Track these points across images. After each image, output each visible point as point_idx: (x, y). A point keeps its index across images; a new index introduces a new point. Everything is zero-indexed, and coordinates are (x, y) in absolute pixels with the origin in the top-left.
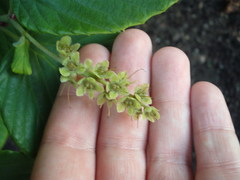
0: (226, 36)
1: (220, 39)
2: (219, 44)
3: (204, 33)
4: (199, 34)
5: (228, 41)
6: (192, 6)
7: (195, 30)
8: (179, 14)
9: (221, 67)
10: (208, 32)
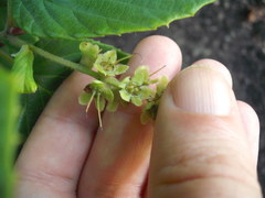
0: (250, 48)
1: (244, 52)
2: (244, 57)
3: (226, 47)
4: (221, 47)
5: (253, 54)
6: (211, 18)
7: (216, 43)
8: (197, 27)
9: (248, 81)
10: (231, 45)
